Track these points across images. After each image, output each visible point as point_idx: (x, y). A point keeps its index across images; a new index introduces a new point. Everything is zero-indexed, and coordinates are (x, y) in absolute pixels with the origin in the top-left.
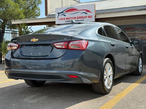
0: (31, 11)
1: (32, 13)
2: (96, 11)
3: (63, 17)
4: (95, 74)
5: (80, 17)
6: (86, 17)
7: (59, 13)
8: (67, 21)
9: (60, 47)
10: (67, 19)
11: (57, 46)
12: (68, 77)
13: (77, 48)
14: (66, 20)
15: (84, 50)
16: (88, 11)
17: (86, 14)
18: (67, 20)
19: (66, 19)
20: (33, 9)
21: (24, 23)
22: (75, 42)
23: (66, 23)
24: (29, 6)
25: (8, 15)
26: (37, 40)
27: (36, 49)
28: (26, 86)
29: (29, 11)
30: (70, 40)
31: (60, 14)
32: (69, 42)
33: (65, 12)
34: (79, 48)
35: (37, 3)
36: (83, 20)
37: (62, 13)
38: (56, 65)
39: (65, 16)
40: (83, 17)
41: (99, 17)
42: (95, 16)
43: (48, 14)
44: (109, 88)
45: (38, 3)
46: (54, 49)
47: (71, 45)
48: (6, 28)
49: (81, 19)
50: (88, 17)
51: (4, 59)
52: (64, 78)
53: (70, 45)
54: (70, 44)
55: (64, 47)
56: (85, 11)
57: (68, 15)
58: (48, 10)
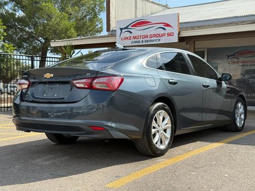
0: (88, 23)
1: (89, 27)
2: (180, 23)
3: (128, 35)
4: (134, 126)
5: (155, 36)
6: (164, 35)
7: (121, 29)
8: (135, 42)
9: (82, 86)
10: (134, 38)
11: (78, 85)
12: (91, 129)
13: (106, 88)
14: (132, 40)
15: (114, 91)
16: (168, 25)
17: (164, 29)
18: (134, 40)
19: (132, 38)
20: (91, 20)
21: (69, 44)
22: (102, 79)
23: (132, 45)
24: (85, 16)
25: (50, 31)
26: (52, 75)
27: (52, 88)
28: (50, 143)
29: (84, 24)
30: (95, 76)
31: (123, 31)
32: (94, 79)
33: (132, 26)
34: (108, 88)
35: (97, 10)
36: (159, 40)
37: (126, 28)
38: (80, 111)
39: (131, 33)
40: (159, 35)
41: (185, 34)
42: (179, 34)
43: (111, 30)
44: (162, 147)
45: (99, 10)
46: (74, 89)
47: (96, 83)
48: (50, 51)
49: (156, 38)
50: (166, 34)
51: (12, 105)
52: (85, 131)
53: (94, 84)
54: (95, 81)
55: (86, 86)
56: (162, 26)
57: (136, 31)
58: (111, 22)
